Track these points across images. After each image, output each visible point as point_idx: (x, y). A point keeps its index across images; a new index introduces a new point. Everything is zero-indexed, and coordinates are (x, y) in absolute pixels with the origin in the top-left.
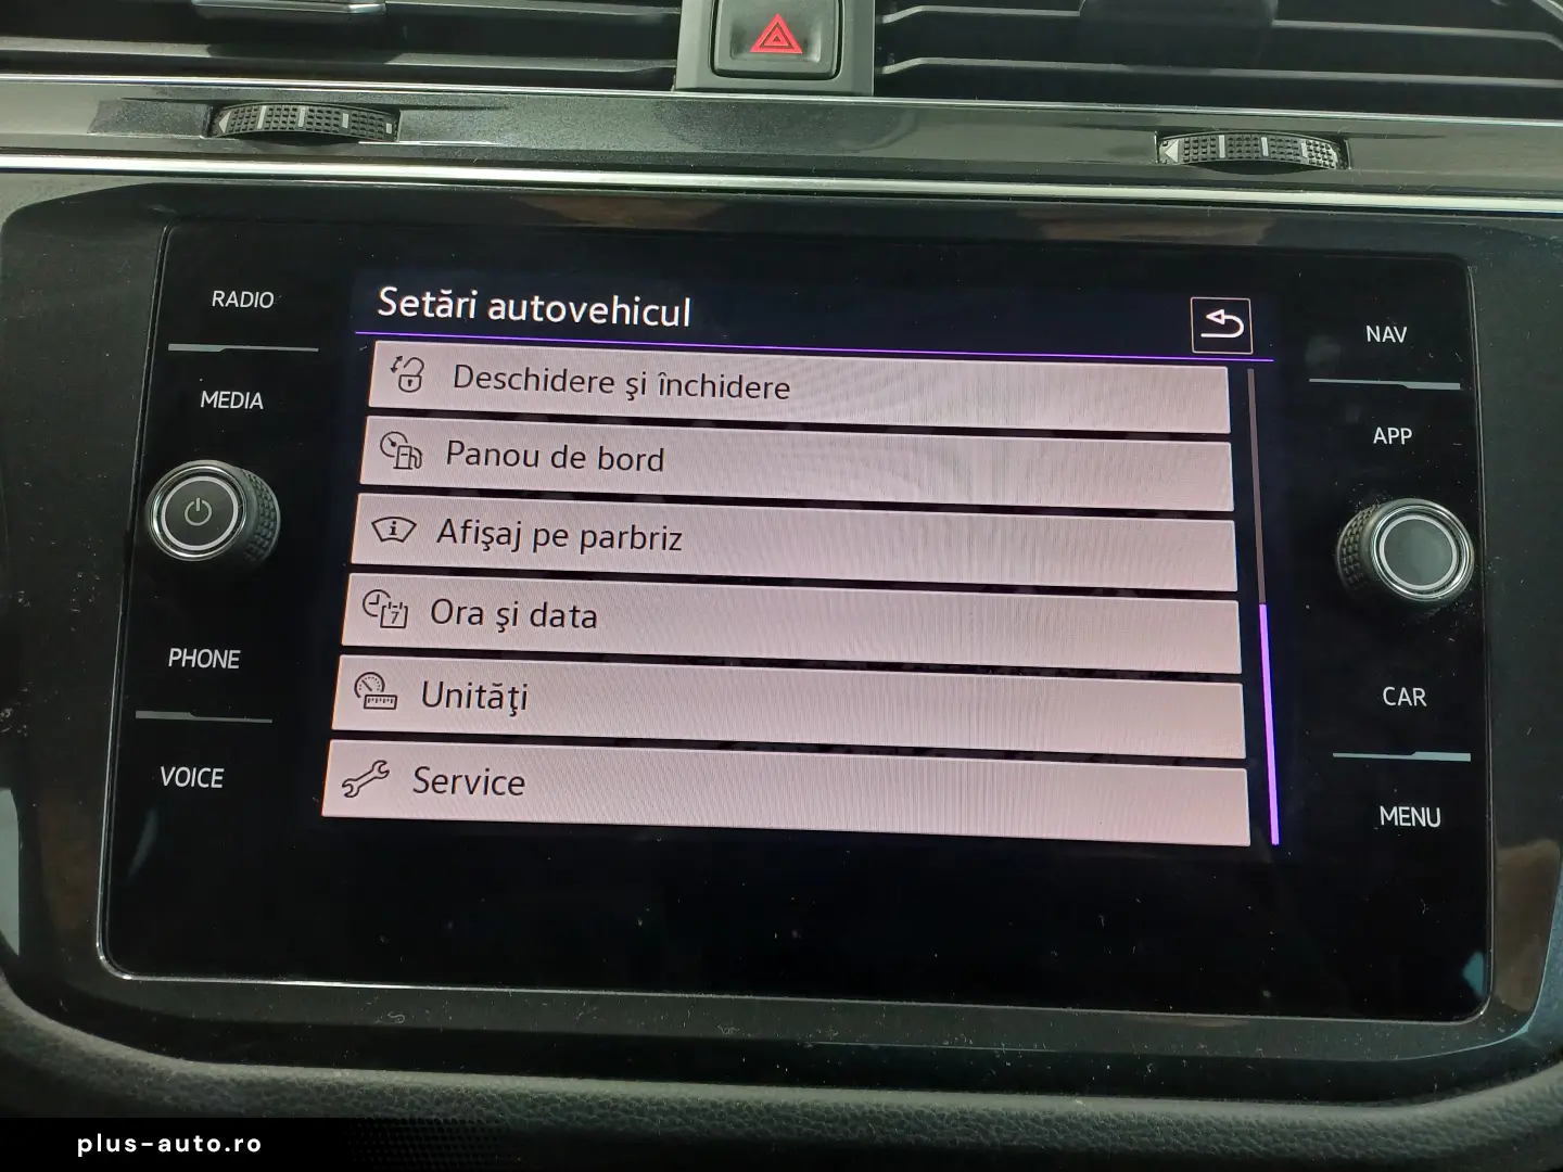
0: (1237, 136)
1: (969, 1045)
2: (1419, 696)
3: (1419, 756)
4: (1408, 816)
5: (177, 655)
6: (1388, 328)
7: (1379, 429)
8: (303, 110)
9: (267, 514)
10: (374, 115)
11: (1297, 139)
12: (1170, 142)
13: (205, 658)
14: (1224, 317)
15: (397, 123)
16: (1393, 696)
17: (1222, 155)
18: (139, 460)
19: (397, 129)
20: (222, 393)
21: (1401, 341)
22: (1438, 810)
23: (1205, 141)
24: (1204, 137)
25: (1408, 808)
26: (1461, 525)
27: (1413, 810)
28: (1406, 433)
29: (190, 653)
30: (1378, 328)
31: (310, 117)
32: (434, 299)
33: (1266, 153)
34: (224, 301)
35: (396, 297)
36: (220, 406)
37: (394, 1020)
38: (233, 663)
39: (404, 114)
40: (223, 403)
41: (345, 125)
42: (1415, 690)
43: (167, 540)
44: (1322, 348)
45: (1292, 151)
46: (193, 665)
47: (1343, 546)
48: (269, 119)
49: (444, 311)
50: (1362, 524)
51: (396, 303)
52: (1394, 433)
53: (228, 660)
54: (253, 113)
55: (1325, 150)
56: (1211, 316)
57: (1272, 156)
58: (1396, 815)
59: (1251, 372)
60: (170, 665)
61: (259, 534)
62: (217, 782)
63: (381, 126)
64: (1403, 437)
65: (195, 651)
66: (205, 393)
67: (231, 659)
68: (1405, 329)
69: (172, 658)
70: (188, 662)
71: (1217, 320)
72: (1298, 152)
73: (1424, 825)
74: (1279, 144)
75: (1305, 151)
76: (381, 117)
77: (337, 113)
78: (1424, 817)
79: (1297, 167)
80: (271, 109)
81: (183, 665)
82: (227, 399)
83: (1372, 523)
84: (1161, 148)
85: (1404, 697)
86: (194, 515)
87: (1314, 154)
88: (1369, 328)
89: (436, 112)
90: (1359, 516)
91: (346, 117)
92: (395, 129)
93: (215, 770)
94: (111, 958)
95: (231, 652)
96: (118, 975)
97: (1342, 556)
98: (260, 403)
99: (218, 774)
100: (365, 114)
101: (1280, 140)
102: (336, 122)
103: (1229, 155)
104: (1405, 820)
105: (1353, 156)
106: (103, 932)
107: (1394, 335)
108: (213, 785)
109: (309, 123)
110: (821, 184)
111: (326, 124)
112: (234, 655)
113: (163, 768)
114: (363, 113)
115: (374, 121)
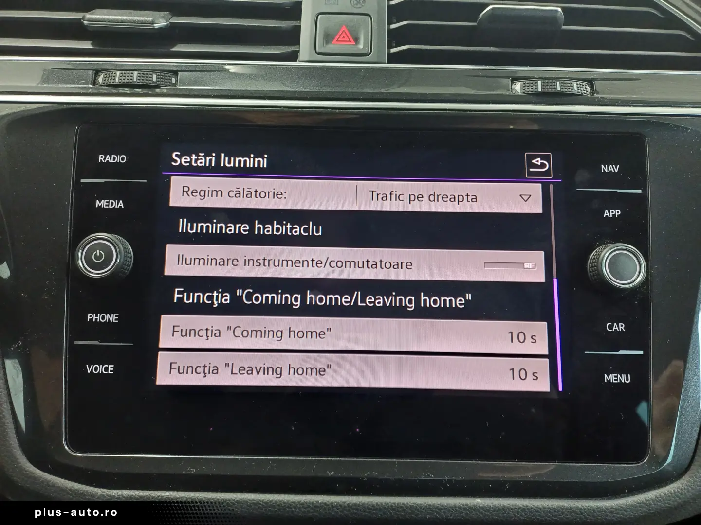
0: (546, 81)
1: (431, 477)
2: (622, 327)
3: (621, 352)
4: (616, 378)
5: (91, 316)
6: (611, 166)
7: (606, 211)
8: (136, 73)
9: (128, 256)
10: (167, 75)
11: (572, 82)
12: (517, 83)
13: (103, 318)
14: (540, 161)
15: (177, 78)
16: (611, 327)
17: (540, 90)
18: (70, 231)
19: (177, 81)
20: (105, 201)
21: (616, 171)
22: (629, 375)
23: (532, 83)
24: (532, 82)
25: (616, 375)
26: (640, 254)
27: (619, 375)
28: (618, 212)
29: (97, 316)
30: (606, 166)
31: (139, 77)
32: (196, 158)
33: (559, 89)
34: (104, 159)
35: (180, 157)
36: (105, 207)
37: (189, 471)
38: (116, 320)
39: (179, 74)
40: (106, 205)
41: (154, 80)
42: (620, 324)
43: (85, 269)
44: (582, 175)
45: (570, 88)
46: (98, 321)
47: (590, 263)
48: (121, 78)
49: (201, 163)
50: (599, 254)
51: (180, 160)
52: (613, 212)
53: (113, 318)
54: (114, 75)
55: (584, 87)
56: (534, 161)
57: (562, 90)
58: (611, 378)
59: (551, 186)
60: (88, 321)
61: (124, 264)
62: (111, 371)
63: (170, 80)
64: (617, 214)
65: (99, 314)
66: (98, 201)
67: (115, 318)
68: (618, 166)
69: (89, 318)
70: (96, 319)
71: (536, 163)
72: (572, 88)
73: (623, 381)
74: (565, 84)
75: (576, 87)
76: (170, 75)
77: (150, 74)
78: (623, 379)
79: (572, 95)
80: (121, 73)
81: (94, 321)
82: (108, 204)
83: (603, 254)
84: (513, 86)
85: (616, 327)
86: (97, 257)
87: (579, 89)
88: (602, 166)
89: (194, 73)
90: (597, 250)
91: (155, 76)
92: (176, 81)
93: (110, 366)
94: (70, 447)
95: (115, 315)
96: (73, 454)
97: (590, 268)
98: (122, 206)
99: (111, 368)
100: (163, 74)
101: (565, 83)
102: (151, 79)
103: (543, 90)
104: (615, 380)
105: (597, 88)
106: (66, 435)
107: (613, 169)
108: (109, 372)
109: (139, 80)
110: (364, 105)
111: (146, 80)
112: (116, 316)
113: (87, 366)
114: (162, 74)
115: (167, 78)
